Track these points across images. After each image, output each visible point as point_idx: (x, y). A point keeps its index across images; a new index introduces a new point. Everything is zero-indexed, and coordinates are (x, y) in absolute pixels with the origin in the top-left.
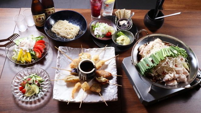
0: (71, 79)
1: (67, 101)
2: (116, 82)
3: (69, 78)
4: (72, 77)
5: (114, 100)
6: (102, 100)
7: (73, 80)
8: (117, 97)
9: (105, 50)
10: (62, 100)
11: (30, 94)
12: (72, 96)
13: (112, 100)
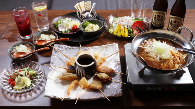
0: (67, 76)
1: (61, 98)
2: (120, 77)
3: (65, 75)
4: (69, 74)
5: (118, 95)
6: (103, 96)
7: (70, 77)
8: (121, 92)
9: (107, 47)
10: (54, 97)
11: (20, 86)
12: (68, 93)
13: (115, 95)
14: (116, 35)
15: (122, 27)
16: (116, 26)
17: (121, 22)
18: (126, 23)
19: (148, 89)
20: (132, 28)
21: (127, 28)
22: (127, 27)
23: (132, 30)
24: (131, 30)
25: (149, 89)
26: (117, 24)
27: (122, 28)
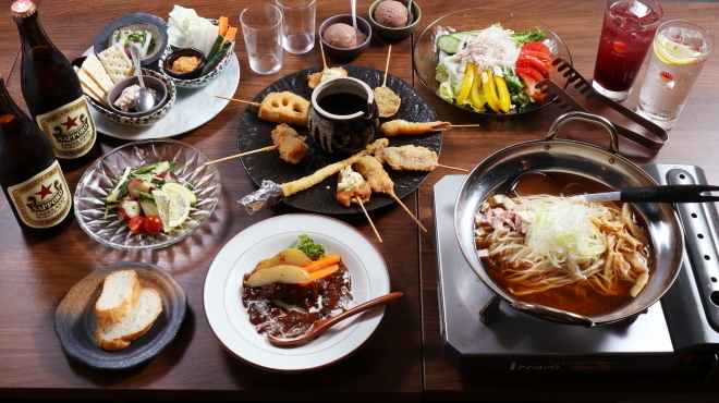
14: (468, 106)
15: (485, 74)
16: (458, 71)
17: (477, 58)
18: (496, 60)
19: (513, 368)
20: (518, 75)
21: (504, 78)
22: (499, 73)
23: (521, 80)
24: (516, 80)
25: (516, 367)
26: (459, 62)
27: (486, 78)
